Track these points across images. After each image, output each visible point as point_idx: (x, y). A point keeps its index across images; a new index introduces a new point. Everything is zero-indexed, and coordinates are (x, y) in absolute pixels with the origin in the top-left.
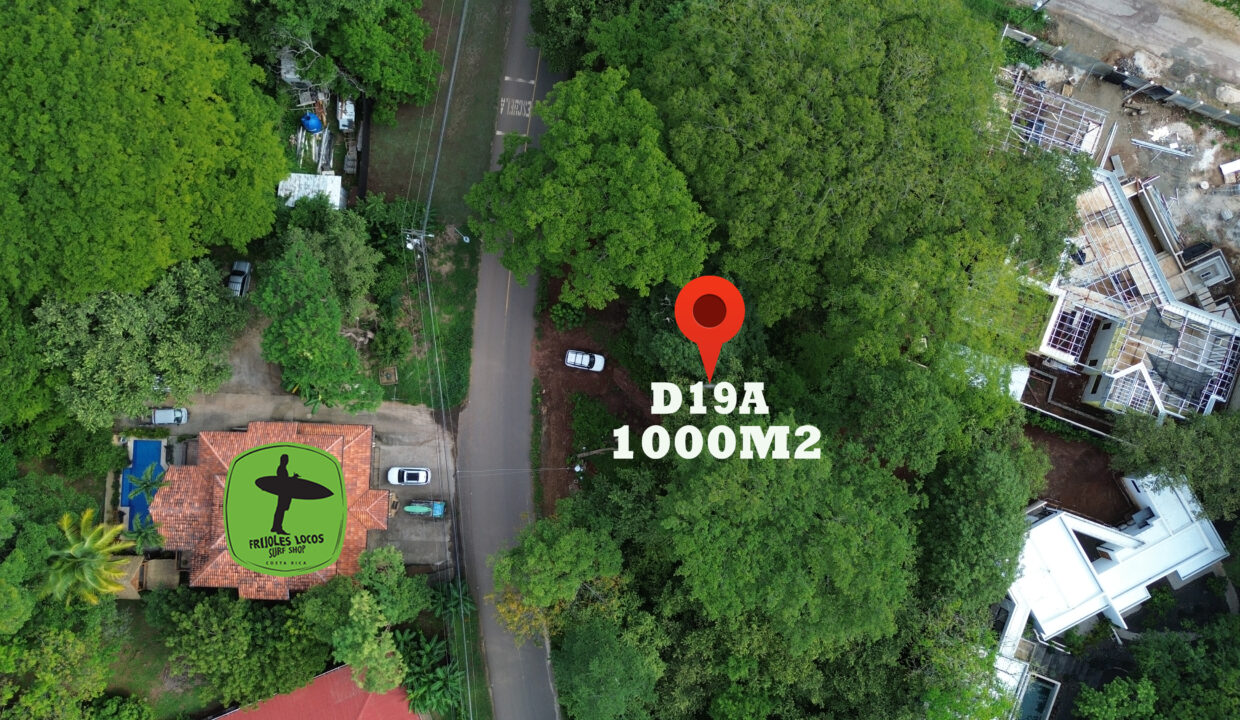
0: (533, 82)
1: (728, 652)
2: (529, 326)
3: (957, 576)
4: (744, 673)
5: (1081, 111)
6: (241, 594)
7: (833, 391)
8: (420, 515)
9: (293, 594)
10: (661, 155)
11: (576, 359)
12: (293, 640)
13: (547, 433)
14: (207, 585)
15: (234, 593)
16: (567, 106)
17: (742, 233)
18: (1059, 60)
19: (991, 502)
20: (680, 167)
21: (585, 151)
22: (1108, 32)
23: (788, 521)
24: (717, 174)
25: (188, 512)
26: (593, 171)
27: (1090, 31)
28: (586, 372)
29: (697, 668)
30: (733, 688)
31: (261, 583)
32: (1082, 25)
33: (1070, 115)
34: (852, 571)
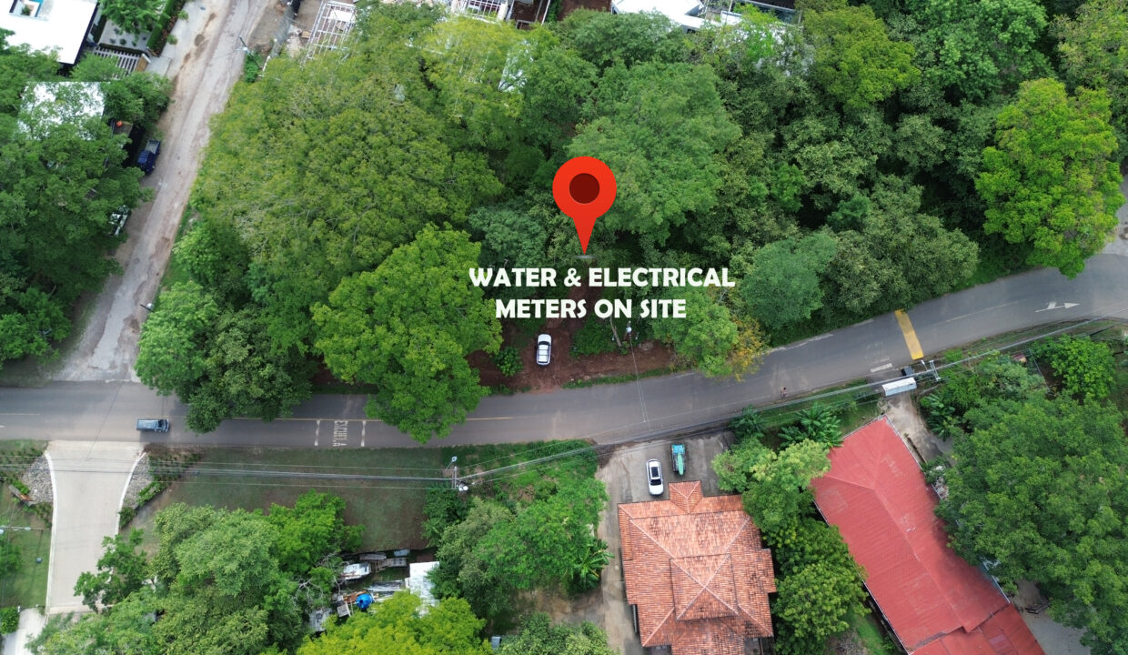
0: (318, 422)
1: (749, 197)
2: (519, 397)
3: (667, 48)
4: (762, 185)
5: (323, 19)
6: (773, 590)
7: (546, 131)
8: (685, 462)
9: (764, 545)
10: (380, 268)
11: (543, 356)
12: (802, 539)
13: (606, 372)
14: (770, 621)
15: (773, 597)
16: (345, 352)
17: (435, 203)
18: (284, 41)
19: (612, 31)
20: (390, 252)
21: (380, 330)
22: (261, 12)
23: (644, 140)
24: (393, 224)
25: (711, 644)
26: (396, 321)
27: (261, 25)
28: (553, 349)
29: (763, 219)
30: (775, 191)
31: (760, 573)
32: (257, 30)
33: (326, 26)
34: (675, 95)
